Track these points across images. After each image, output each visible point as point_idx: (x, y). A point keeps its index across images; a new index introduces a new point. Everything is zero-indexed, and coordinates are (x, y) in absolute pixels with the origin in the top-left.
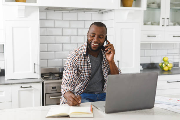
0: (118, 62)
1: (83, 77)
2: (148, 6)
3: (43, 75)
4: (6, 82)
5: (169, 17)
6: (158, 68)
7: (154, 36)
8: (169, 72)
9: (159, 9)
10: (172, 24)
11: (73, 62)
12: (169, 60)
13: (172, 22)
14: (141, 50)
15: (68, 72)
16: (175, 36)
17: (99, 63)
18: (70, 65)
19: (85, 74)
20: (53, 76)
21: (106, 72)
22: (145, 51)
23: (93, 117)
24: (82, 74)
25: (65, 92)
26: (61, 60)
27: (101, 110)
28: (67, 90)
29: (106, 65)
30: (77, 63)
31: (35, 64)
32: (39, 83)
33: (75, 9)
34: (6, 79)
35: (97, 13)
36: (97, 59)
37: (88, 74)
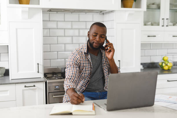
0: (119, 62)
1: (84, 74)
2: (148, 7)
3: (46, 75)
4: (11, 82)
5: (168, 17)
6: (159, 67)
7: (154, 36)
8: (169, 71)
9: (159, 10)
10: (172, 24)
11: (75, 60)
12: (169, 59)
13: (171, 22)
14: (141, 49)
15: (71, 68)
16: (174, 36)
17: (100, 61)
18: (72, 62)
19: (87, 72)
20: (56, 75)
21: (106, 70)
22: (145, 51)
23: (95, 115)
24: (83, 72)
25: (68, 88)
26: (64, 60)
27: (103, 108)
28: (69, 86)
29: (106, 63)
30: (79, 61)
31: (38, 64)
32: (43, 82)
33: (77, 11)
34: (10, 79)
35: (98, 14)
36: (98, 58)
37: (89, 71)
